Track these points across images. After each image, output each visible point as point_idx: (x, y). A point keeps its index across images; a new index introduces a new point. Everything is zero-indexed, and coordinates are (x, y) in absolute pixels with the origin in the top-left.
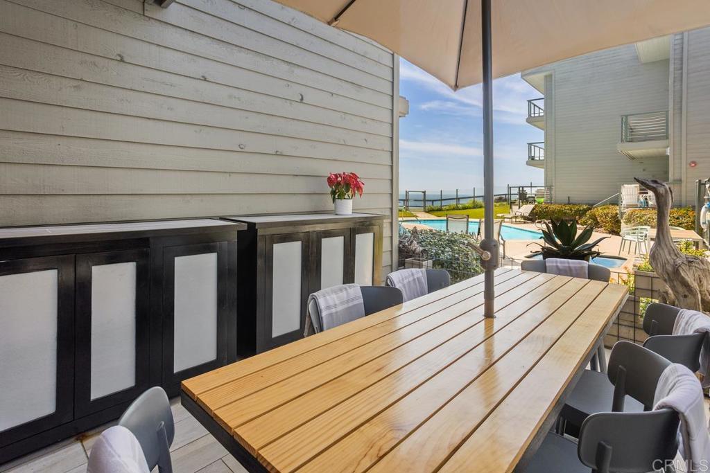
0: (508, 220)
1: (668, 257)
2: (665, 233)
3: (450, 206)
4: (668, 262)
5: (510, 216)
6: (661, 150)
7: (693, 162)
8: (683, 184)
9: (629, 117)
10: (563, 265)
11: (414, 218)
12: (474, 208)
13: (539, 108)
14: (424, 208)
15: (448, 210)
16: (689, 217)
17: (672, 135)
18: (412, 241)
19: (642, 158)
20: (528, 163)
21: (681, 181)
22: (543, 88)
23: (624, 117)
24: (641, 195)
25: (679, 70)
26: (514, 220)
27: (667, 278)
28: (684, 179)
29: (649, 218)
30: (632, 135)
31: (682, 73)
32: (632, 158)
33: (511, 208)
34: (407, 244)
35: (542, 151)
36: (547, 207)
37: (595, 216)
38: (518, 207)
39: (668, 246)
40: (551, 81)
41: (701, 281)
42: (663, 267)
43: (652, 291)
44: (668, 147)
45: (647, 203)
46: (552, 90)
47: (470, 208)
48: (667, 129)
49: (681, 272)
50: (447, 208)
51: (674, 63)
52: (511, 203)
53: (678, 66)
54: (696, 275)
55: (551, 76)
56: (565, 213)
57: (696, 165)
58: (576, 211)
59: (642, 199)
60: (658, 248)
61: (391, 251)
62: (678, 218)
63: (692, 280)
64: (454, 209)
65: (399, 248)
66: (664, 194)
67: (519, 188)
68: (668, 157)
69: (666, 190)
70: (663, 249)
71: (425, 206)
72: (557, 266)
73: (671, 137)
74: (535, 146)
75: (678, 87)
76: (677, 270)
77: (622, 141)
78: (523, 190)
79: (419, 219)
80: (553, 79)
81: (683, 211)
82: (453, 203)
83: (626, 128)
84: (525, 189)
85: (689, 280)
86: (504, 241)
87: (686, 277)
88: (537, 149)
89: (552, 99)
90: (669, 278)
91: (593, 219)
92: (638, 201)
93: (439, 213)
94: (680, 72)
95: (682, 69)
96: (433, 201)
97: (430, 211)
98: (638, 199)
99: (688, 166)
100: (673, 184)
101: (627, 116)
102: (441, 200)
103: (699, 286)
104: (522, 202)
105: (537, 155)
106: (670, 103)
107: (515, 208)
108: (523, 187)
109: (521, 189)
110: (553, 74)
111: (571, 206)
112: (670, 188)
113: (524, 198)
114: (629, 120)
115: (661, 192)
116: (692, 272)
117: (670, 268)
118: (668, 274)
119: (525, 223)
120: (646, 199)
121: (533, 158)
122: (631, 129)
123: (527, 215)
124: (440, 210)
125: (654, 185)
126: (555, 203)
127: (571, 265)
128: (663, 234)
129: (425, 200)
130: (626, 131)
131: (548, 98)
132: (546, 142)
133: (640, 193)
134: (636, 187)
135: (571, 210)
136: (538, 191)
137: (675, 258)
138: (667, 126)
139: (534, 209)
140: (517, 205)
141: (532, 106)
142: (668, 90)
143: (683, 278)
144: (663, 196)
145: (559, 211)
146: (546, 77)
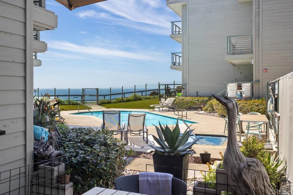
0: (158, 109)
1: (235, 163)
2: (233, 141)
3: (117, 99)
4: (235, 166)
5: (159, 106)
6: (249, 60)
7: (266, 69)
8: (261, 83)
9: (231, 38)
10: (153, 179)
11: (87, 111)
12: (135, 100)
13: (179, 28)
14: (98, 102)
15: (115, 103)
16: (263, 105)
17: (254, 50)
18: (48, 147)
19: (239, 65)
20: (171, 68)
21: (259, 81)
22: (181, 14)
23: (229, 38)
24: (238, 90)
25: (257, 9)
26: (161, 109)
27: (234, 179)
28: (261, 80)
29: (242, 106)
30: (234, 50)
31: (259, 11)
32: (234, 65)
33: (160, 100)
34: (41, 150)
35: (181, 59)
36: (183, 99)
37: (212, 105)
38: (164, 99)
39: (235, 152)
40: (186, 9)
41: (256, 182)
42: (232, 170)
43: (228, 185)
44: (252, 59)
45: (242, 95)
46: (186, 15)
47: (132, 101)
48: (252, 47)
49: (243, 175)
50: (115, 101)
51: (255, 4)
52: (160, 96)
53: (257, 6)
54: (253, 177)
55: (186, 5)
56: (195, 103)
57: (267, 71)
58: (202, 101)
59: (239, 93)
60: (228, 155)
61: (25, 159)
62: (258, 106)
63: (250, 181)
64: (120, 102)
65: (34, 154)
66: (232, 109)
67: (165, 85)
68: (252, 65)
69: (233, 105)
70: (231, 155)
71: (98, 100)
72: (148, 180)
73: (254, 52)
74: (176, 55)
75: (257, 21)
76: (241, 173)
77: (228, 54)
78: (168, 87)
79: (91, 110)
80: (187, 7)
81: (260, 101)
82: (120, 97)
83: (230, 45)
84: (169, 86)
85: (248, 181)
86: (147, 130)
87: (246, 180)
88: (177, 57)
89: (186, 22)
90: (236, 179)
91: (211, 107)
92: (237, 95)
93: (108, 105)
94: (258, 10)
95: (259, 8)
96: (104, 96)
97: (102, 104)
98: (237, 93)
99: (263, 71)
100: (255, 83)
101: (230, 37)
102: (111, 95)
103: (255, 186)
104: (168, 96)
105: (178, 62)
106: (253, 30)
107: (163, 100)
108: (168, 85)
109: (167, 86)
110: (187, 4)
111: (198, 98)
112: (236, 104)
113: (169, 93)
114: (231, 40)
115: (230, 107)
116: (250, 175)
117: (236, 172)
118: (235, 177)
119: (168, 111)
120: (241, 93)
121: (174, 64)
122: (234, 46)
123: (170, 105)
124: (109, 103)
125: (225, 101)
126: (189, 96)
127: (159, 179)
128: (232, 142)
129: (98, 95)
130: (230, 47)
131: (184, 21)
132: (183, 53)
133: (238, 89)
134: (235, 85)
135: (198, 101)
136: (178, 87)
137: (240, 163)
138: (252, 45)
139: (175, 101)
140: (164, 98)
141: (174, 26)
142: (252, 22)
143: (244, 180)
144: (231, 110)
145: (191, 102)
146: (183, 6)
